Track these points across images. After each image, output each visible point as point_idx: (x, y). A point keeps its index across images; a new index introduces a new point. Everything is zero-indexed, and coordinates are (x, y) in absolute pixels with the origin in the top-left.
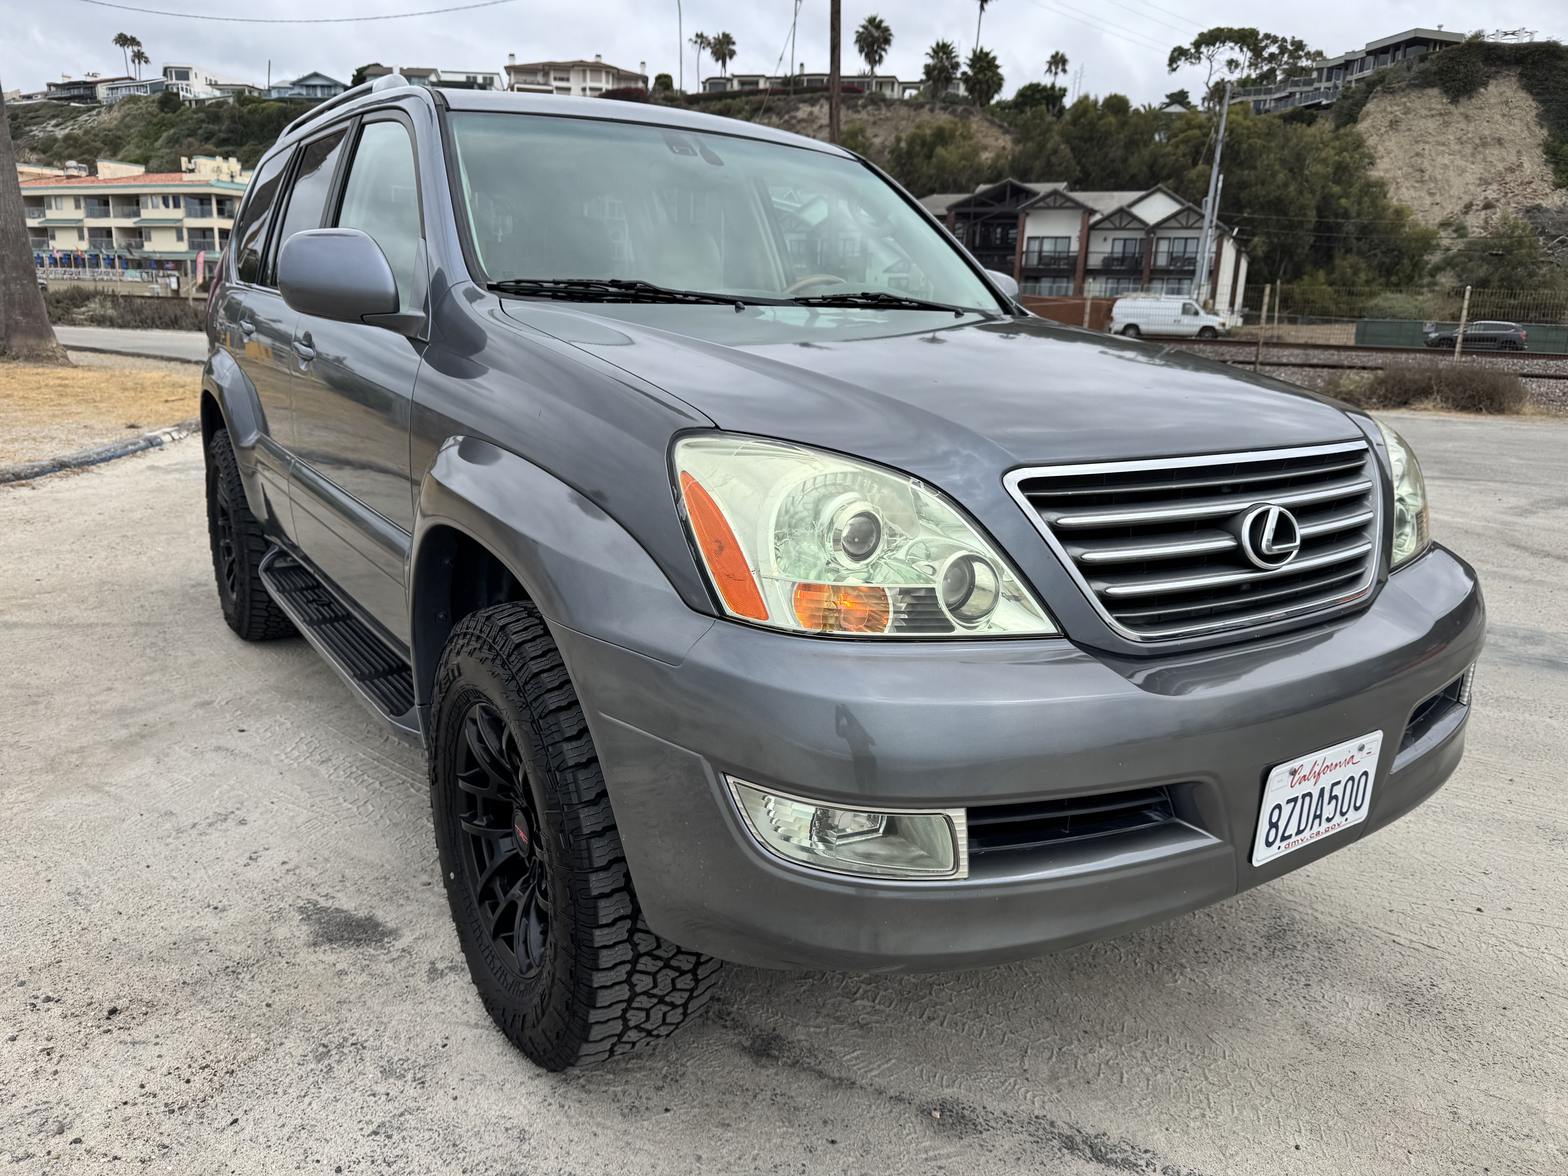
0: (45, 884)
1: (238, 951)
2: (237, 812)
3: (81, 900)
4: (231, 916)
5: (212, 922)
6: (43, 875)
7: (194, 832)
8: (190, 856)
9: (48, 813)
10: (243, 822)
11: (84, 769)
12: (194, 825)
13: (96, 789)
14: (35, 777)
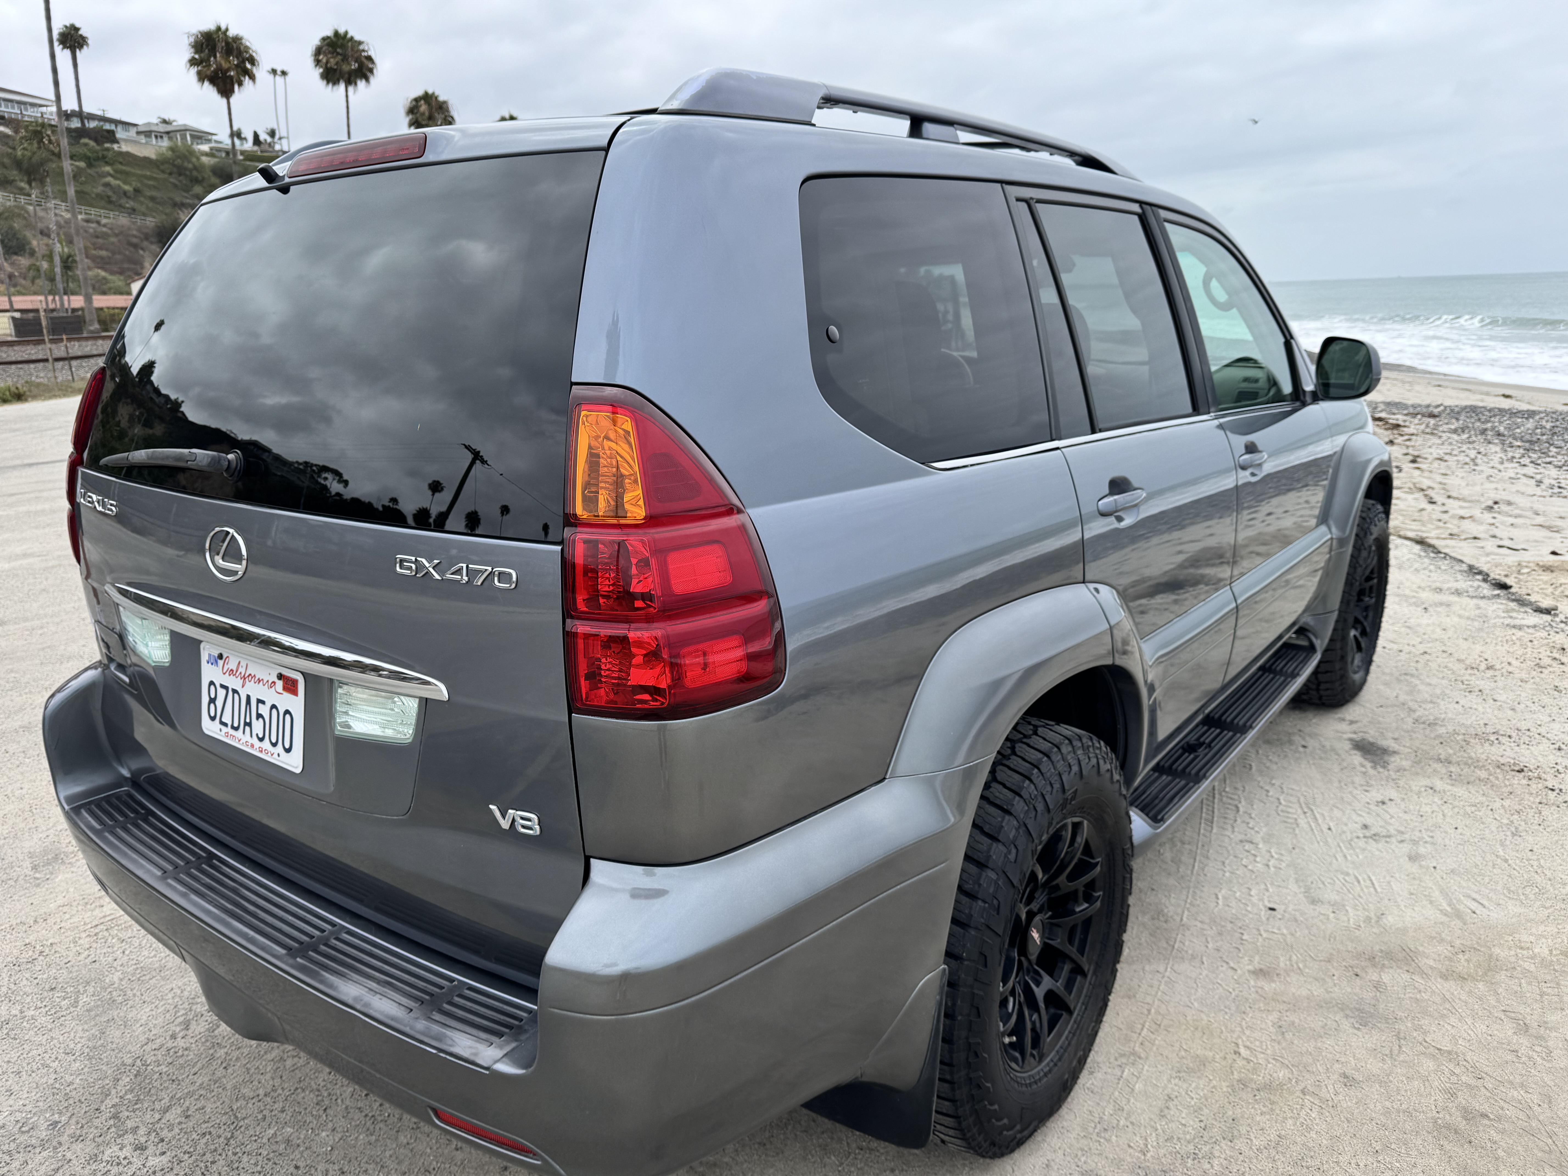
0: (1535, 849)
1: (1438, 766)
2: (1361, 835)
3: (1513, 829)
4: (1428, 782)
5: (1439, 784)
6: (1535, 857)
7: (1407, 836)
8: (1422, 822)
9: (1513, 908)
10: (1365, 827)
11: (1458, 942)
12: (1402, 841)
13: (1458, 915)
14: (1513, 959)
